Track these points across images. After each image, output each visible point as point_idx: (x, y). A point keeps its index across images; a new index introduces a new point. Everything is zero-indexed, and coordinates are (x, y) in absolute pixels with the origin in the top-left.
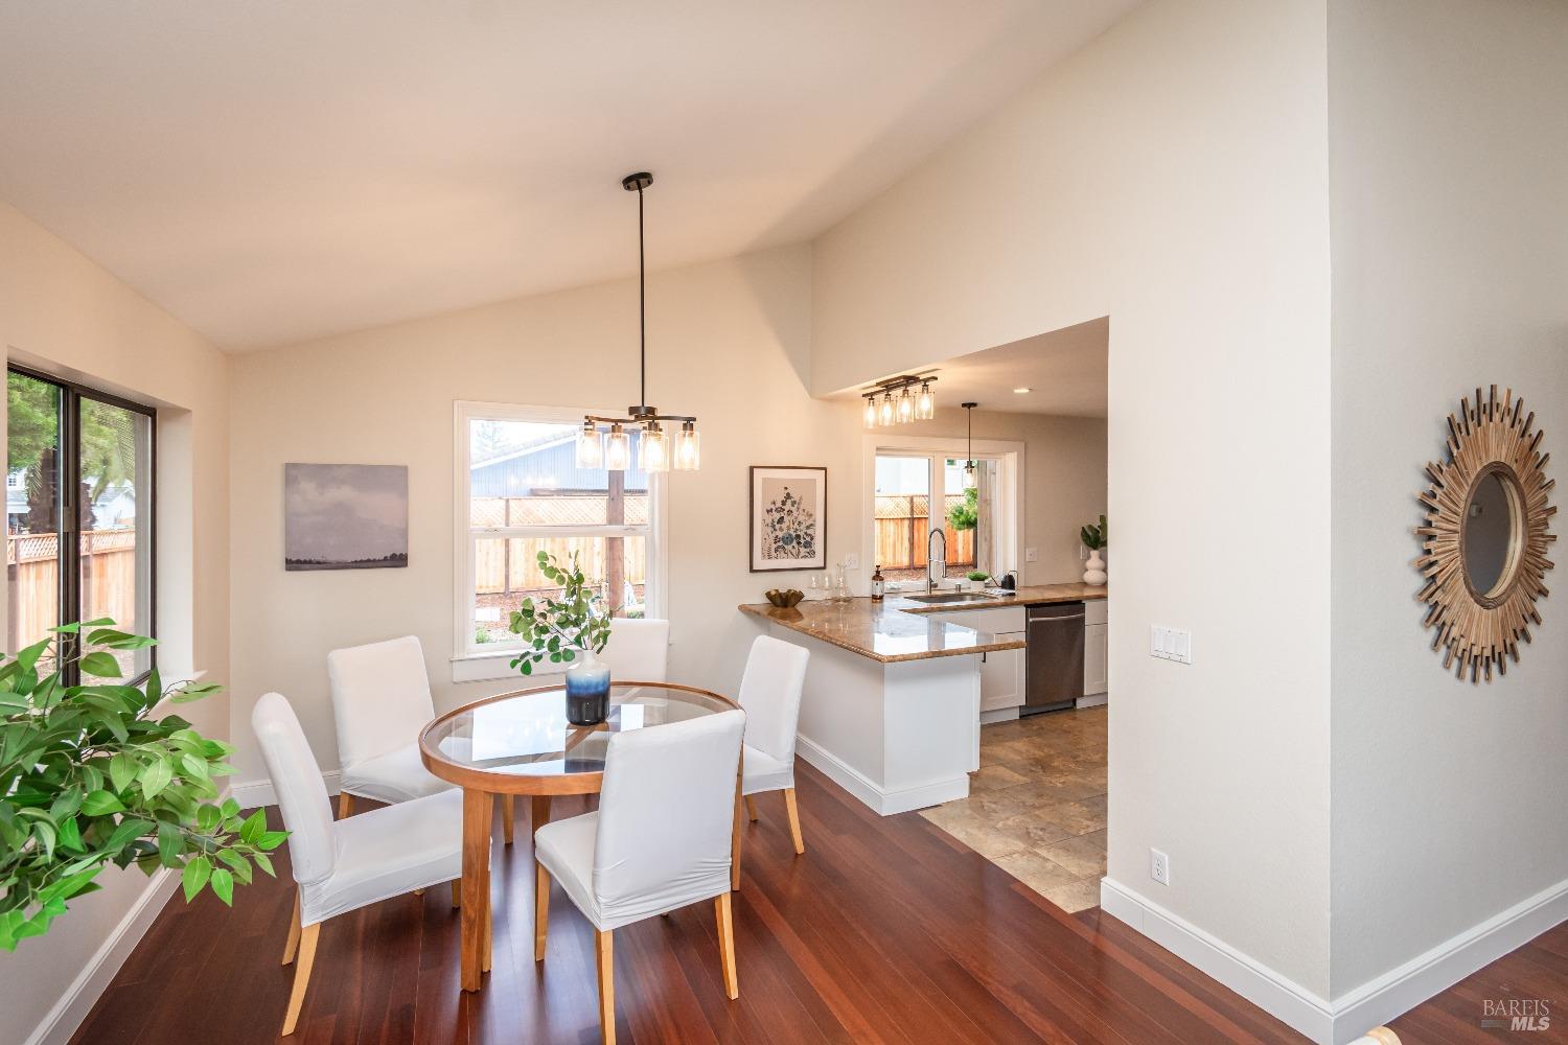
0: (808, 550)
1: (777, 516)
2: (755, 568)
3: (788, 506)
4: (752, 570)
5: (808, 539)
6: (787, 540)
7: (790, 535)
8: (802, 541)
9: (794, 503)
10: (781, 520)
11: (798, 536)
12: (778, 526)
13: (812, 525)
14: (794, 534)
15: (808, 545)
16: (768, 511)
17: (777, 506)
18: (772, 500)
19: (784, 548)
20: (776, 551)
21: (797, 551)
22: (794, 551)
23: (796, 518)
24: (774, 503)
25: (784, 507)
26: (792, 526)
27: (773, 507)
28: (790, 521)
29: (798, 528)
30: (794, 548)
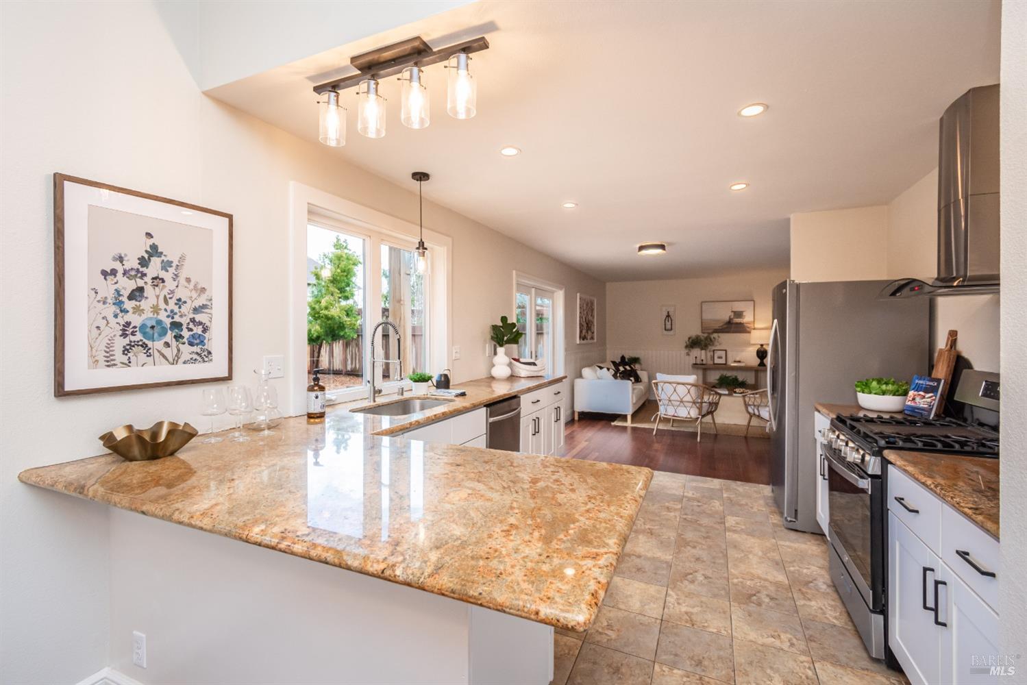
0: (196, 349)
1: (128, 285)
2: (68, 388)
3: (154, 268)
4: (61, 392)
5: (198, 330)
6: (154, 330)
7: (159, 322)
8: (186, 334)
9: (166, 265)
10: (137, 294)
11: (176, 325)
12: (129, 305)
13: (204, 306)
14: (168, 322)
15: (197, 340)
16: (104, 273)
17: (128, 266)
18: (116, 252)
19: (144, 346)
20: (126, 351)
21: (175, 351)
22: (167, 351)
23: (172, 292)
24: (121, 259)
25: (144, 270)
26: (162, 305)
27: (117, 265)
28: (158, 297)
29: (176, 309)
30: (167, 345)
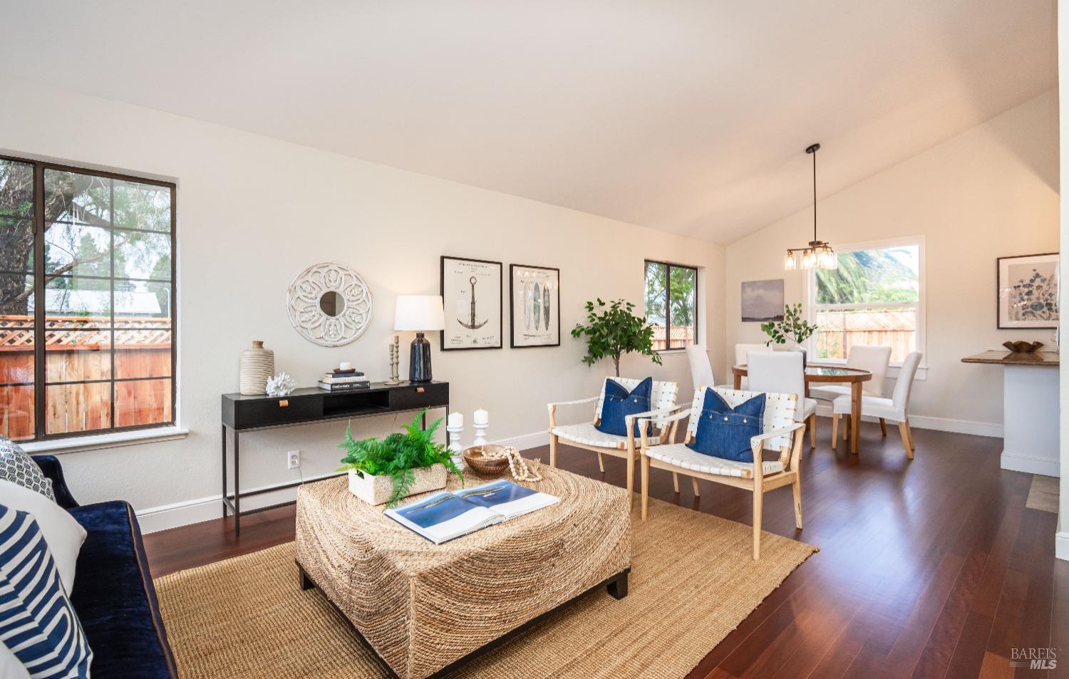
1: (1026, 290)
2: (1002, 326)
3: (1037, 283)
4: (999, 328)
6: (1037, 307)
7: (1040, 304)
8: (1055, 308)
9: (1043, 281)
10: (1029, 293)
12: (1025, 298)
14: (1044, 303)
16: (1015, 287)
17: (1025, 283)
18: (1020, 279)
19: (1032, 313)
20: (1024, 315)
21: (1048, 315)
22: (1044, 315)
23: (1047, 291)
24: (1022, 282)
25: (1033, 284)
26: (1041, 296)
27: (1021, 284)
28: (1039, 294)
29: (1049, 297)
30: (1044, 312)
